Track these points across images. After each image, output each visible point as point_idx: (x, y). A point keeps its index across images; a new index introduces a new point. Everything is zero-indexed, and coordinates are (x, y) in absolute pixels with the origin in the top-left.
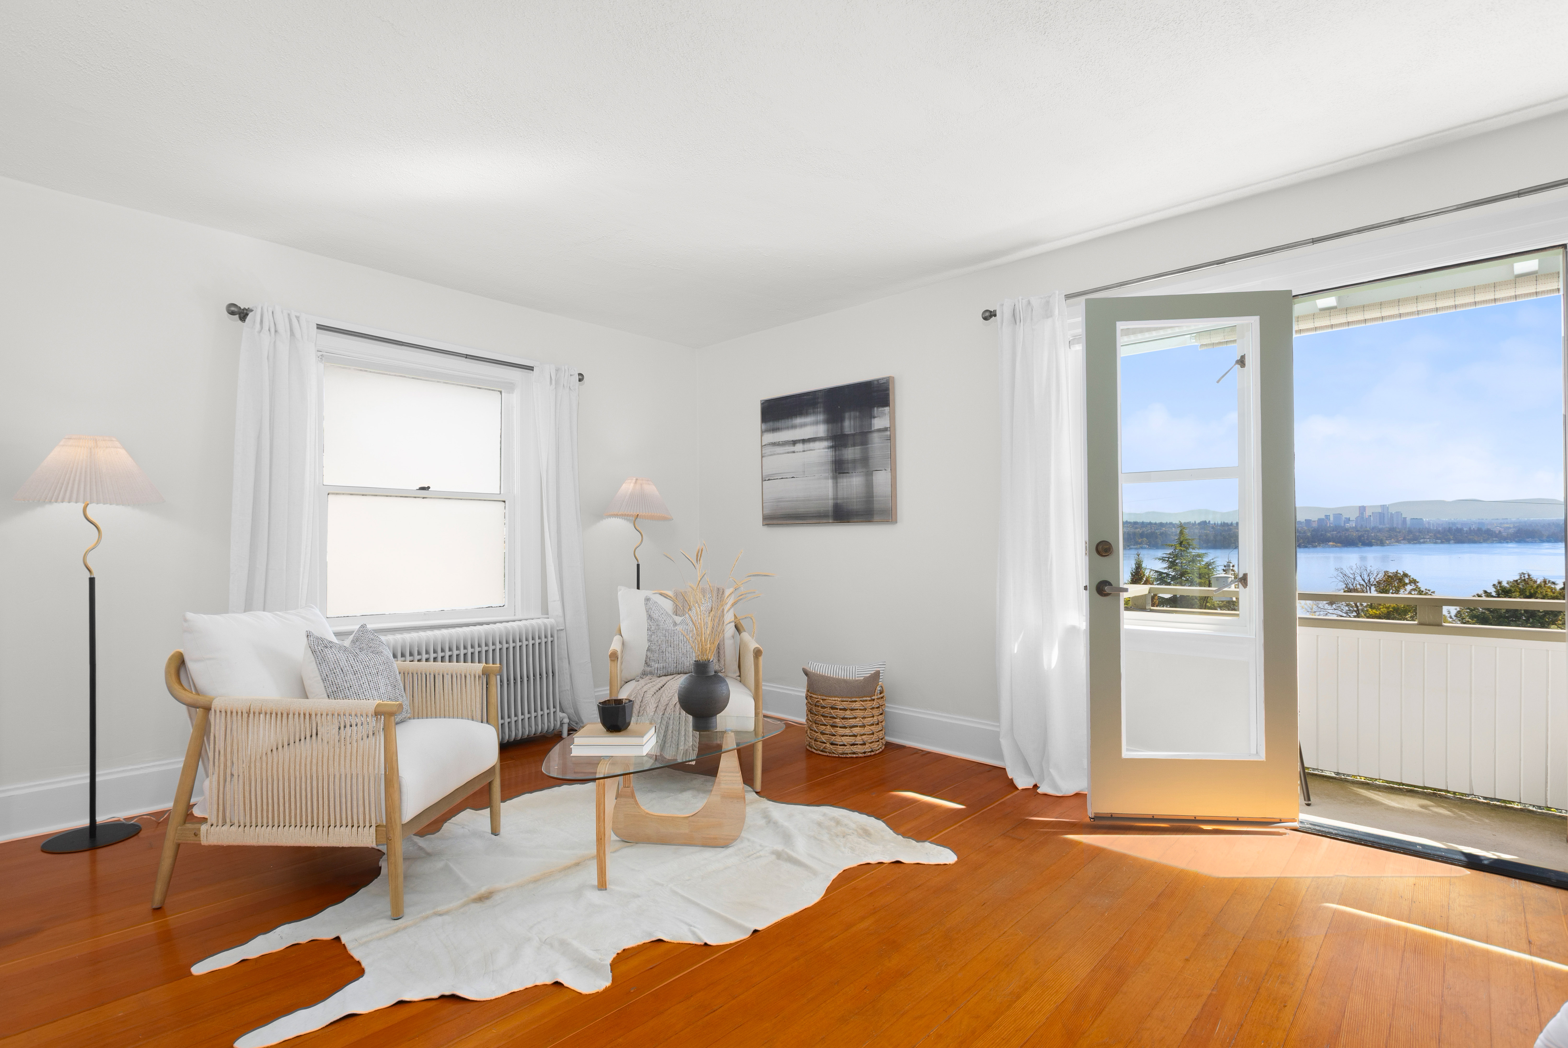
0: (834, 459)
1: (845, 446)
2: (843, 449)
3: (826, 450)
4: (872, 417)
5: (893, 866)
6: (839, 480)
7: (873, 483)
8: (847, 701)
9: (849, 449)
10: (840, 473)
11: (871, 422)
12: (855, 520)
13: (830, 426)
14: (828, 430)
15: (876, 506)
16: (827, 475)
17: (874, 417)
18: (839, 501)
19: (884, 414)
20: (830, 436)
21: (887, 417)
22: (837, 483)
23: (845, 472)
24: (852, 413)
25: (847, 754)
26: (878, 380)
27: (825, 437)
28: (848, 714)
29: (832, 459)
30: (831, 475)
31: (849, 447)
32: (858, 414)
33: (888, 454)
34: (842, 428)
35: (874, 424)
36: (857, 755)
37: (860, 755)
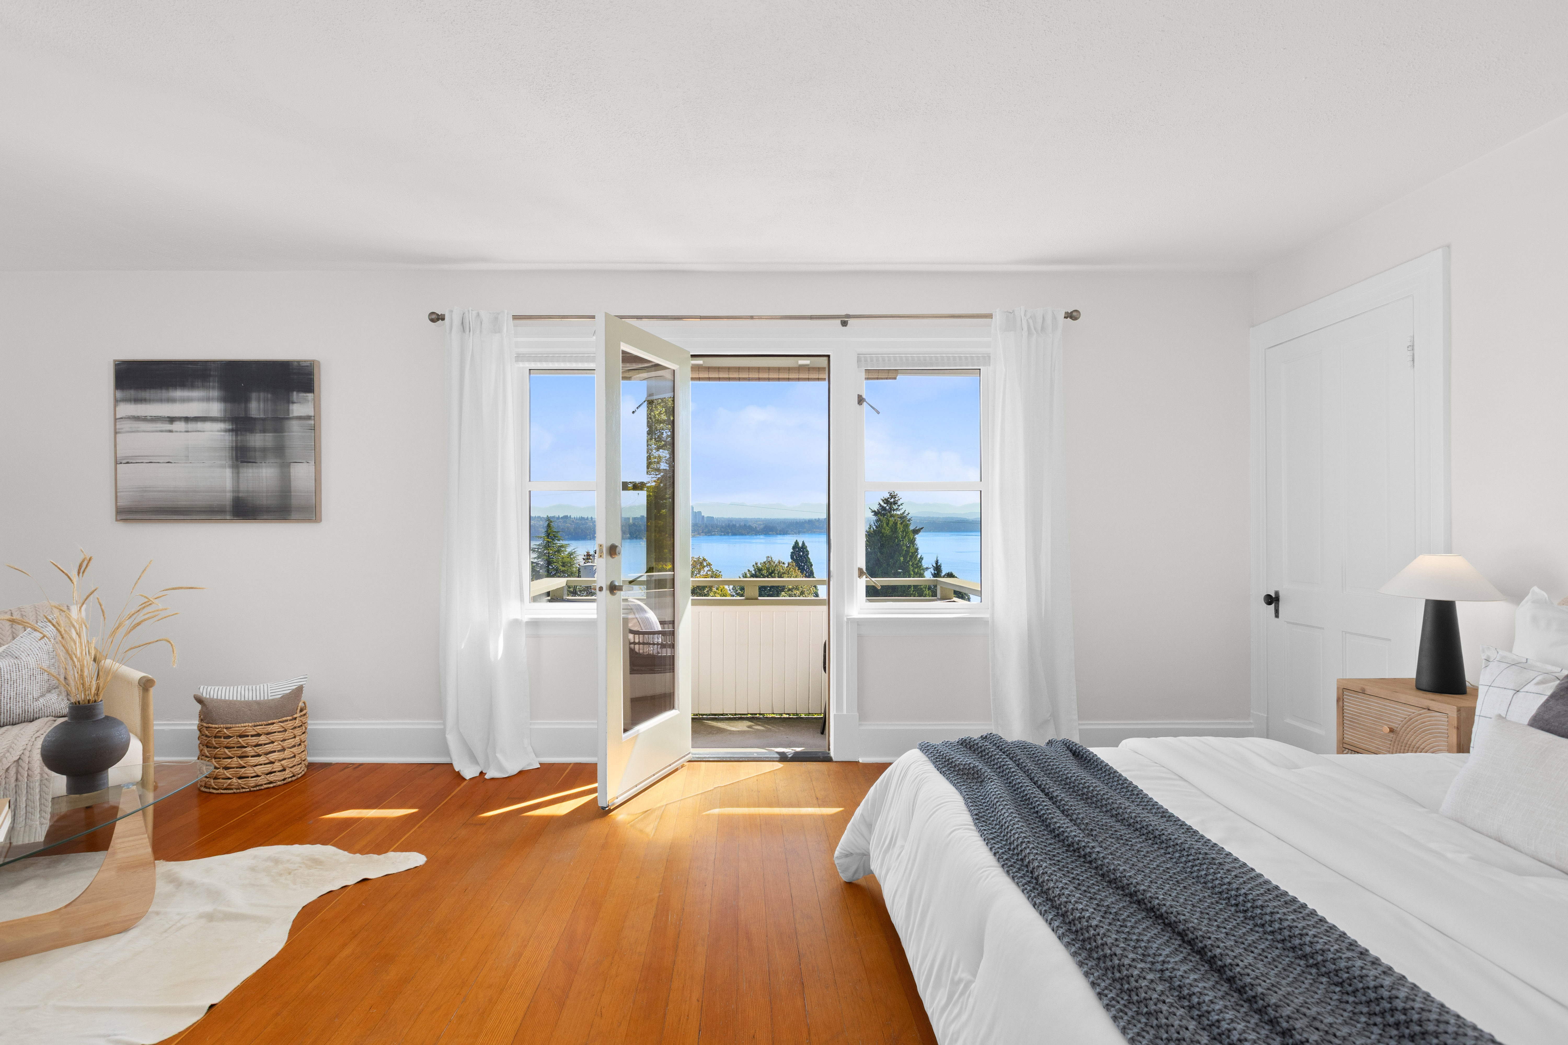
0: (234, 444)
1: (252, 431)
2: (248, 434)
3: (223, 433)
4: (289, 401)
5: (360, 885)
6: (241, 470)
7: (290, 476)
8: (262, 725)
9: (257, 434)
10: (242, 462)
11: (289, 406)
12: (265, 517)
13: (229, 405)
14: (225, 410)
15: (294, 502)
16: (224, 462)
17: (293, 403)
18: (241, 495)
19: (306, 401)
20: (228, 418)
21: (311, 405)
22: (238, 473)
23: (249, 460)
24: (262, 395)
25: (261, 785)
26: (298, 362)
27: (221, 418)
28: (263, 739)
29: (231, 444)
30: (230, 463)
31: (256, 433)
32: (269, 396)
33: (312, 445)
34: (246, 410)
35: (293, 410)
36: (275, 784)
37: (279, 783)
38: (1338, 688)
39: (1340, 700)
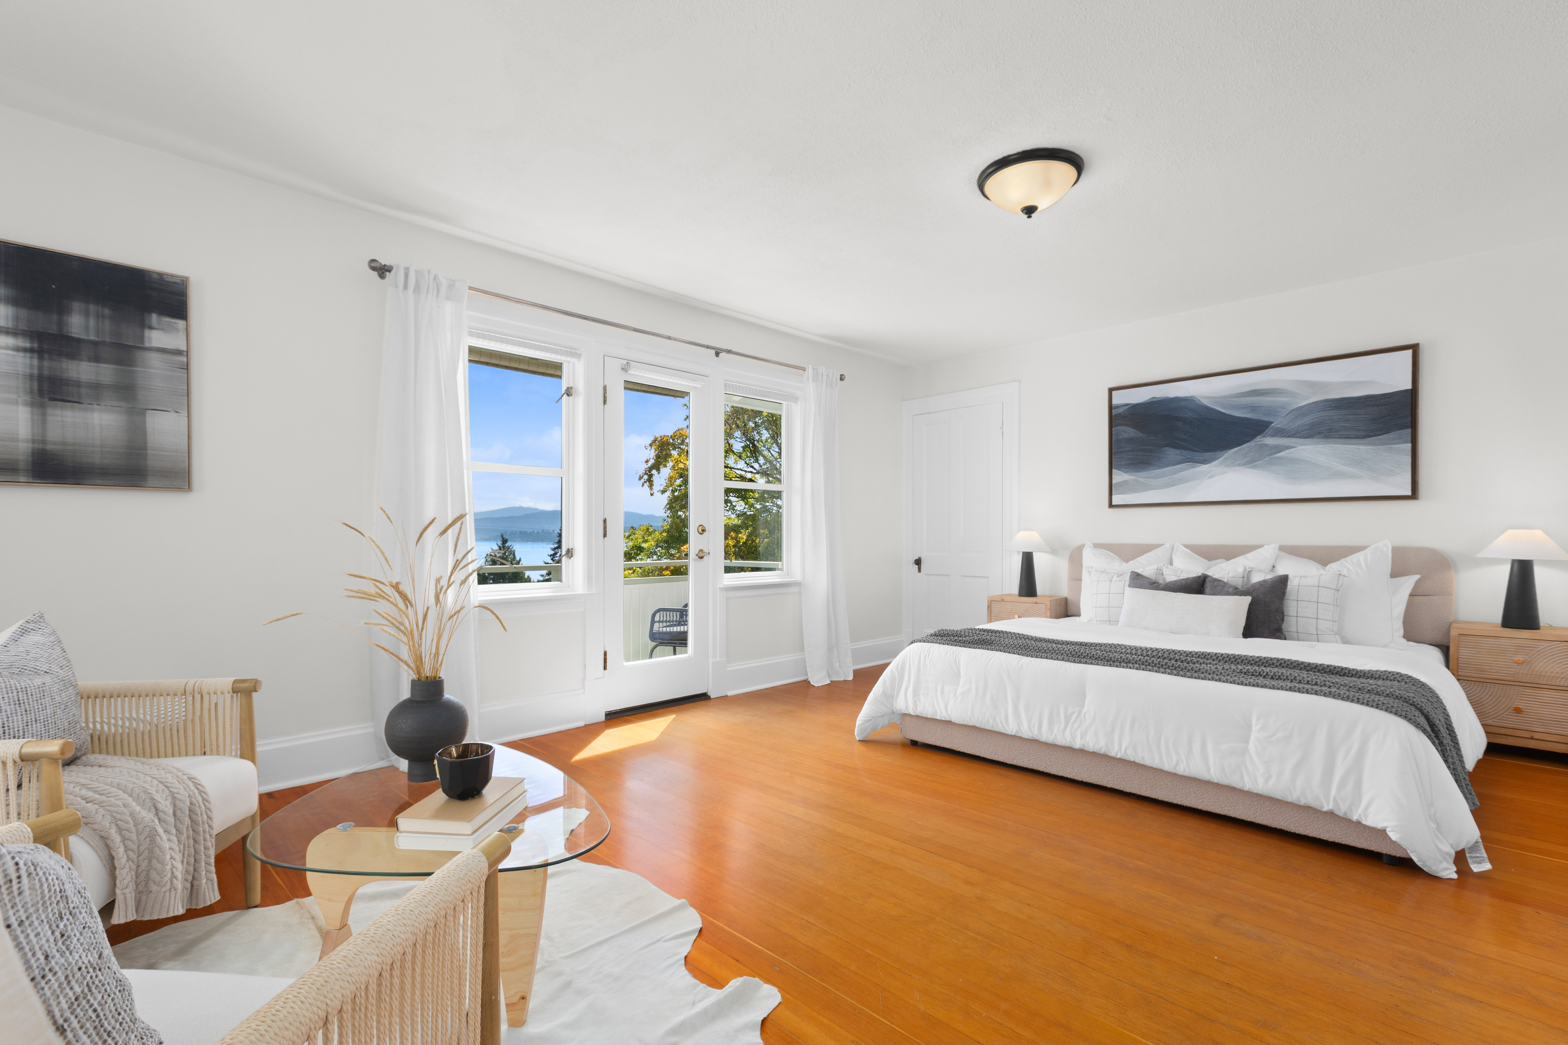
0: (36, 372)
1: (73, 356)
2: (64, 360)
3: (15, 353)
4: (144, 325)
6: (50, 411)
7: (145, 427)
9: (84, 363)
10: (53, 399)
11: (143, 332)
12: (98, 482)
13: (24, 313)
14: (16, 318)
15: (151, 463)
16: (14, 396)
17: (151, 328)
18: (49, 447)
19: (174, 329)
20: (22, 330)
21: (182, 336)
22: (44, 415)
23: (70, 399)
24: (92, 307)
26: (161, 275)
27: (8, 328)
29: (28, 371)
30: (28, 398)
31: (81, 360)
32: (107, 311)
33: (184, 389)
34: (61, 324)
35: (151, 338)
38: (988, 601)
39: (989, 607)
